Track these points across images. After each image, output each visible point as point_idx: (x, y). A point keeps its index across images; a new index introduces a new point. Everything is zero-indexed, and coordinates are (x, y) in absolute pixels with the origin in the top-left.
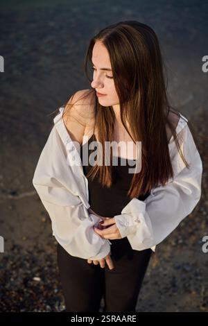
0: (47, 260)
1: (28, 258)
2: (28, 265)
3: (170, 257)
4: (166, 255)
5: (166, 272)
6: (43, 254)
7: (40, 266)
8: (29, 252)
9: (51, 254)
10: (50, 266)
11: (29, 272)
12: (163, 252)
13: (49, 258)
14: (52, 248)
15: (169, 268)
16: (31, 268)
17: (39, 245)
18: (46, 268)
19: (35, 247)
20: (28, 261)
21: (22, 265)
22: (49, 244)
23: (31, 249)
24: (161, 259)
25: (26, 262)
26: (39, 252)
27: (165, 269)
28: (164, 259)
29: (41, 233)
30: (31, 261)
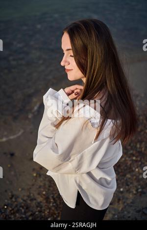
0: (37, 207)
1: (23, 205)
2: (23, 211)
3: (132, 203)
4: (129, 201)
5: (130, 215)
6: (34, 201)
7: (32, 211)
8: (24, 201)
9: (41, 202)
10: (40, 211)
11: (24, 216)
12: (127, 199)
13: (39, 205)
14: (42, 197)
15: (132, 212)
16: (25, 213)
17: (32, 195)
18: (37, 213)
19: (29, 196)
20: (23, 207)
21: (18, 211)
22: (39, 194)
23: (25, 198)
24: (125, 204)
25: (21, 208)
26: (32, 200)
27: (129, 212)
28: (128, 204)
29: (33, 185)
30: (25, 207)
